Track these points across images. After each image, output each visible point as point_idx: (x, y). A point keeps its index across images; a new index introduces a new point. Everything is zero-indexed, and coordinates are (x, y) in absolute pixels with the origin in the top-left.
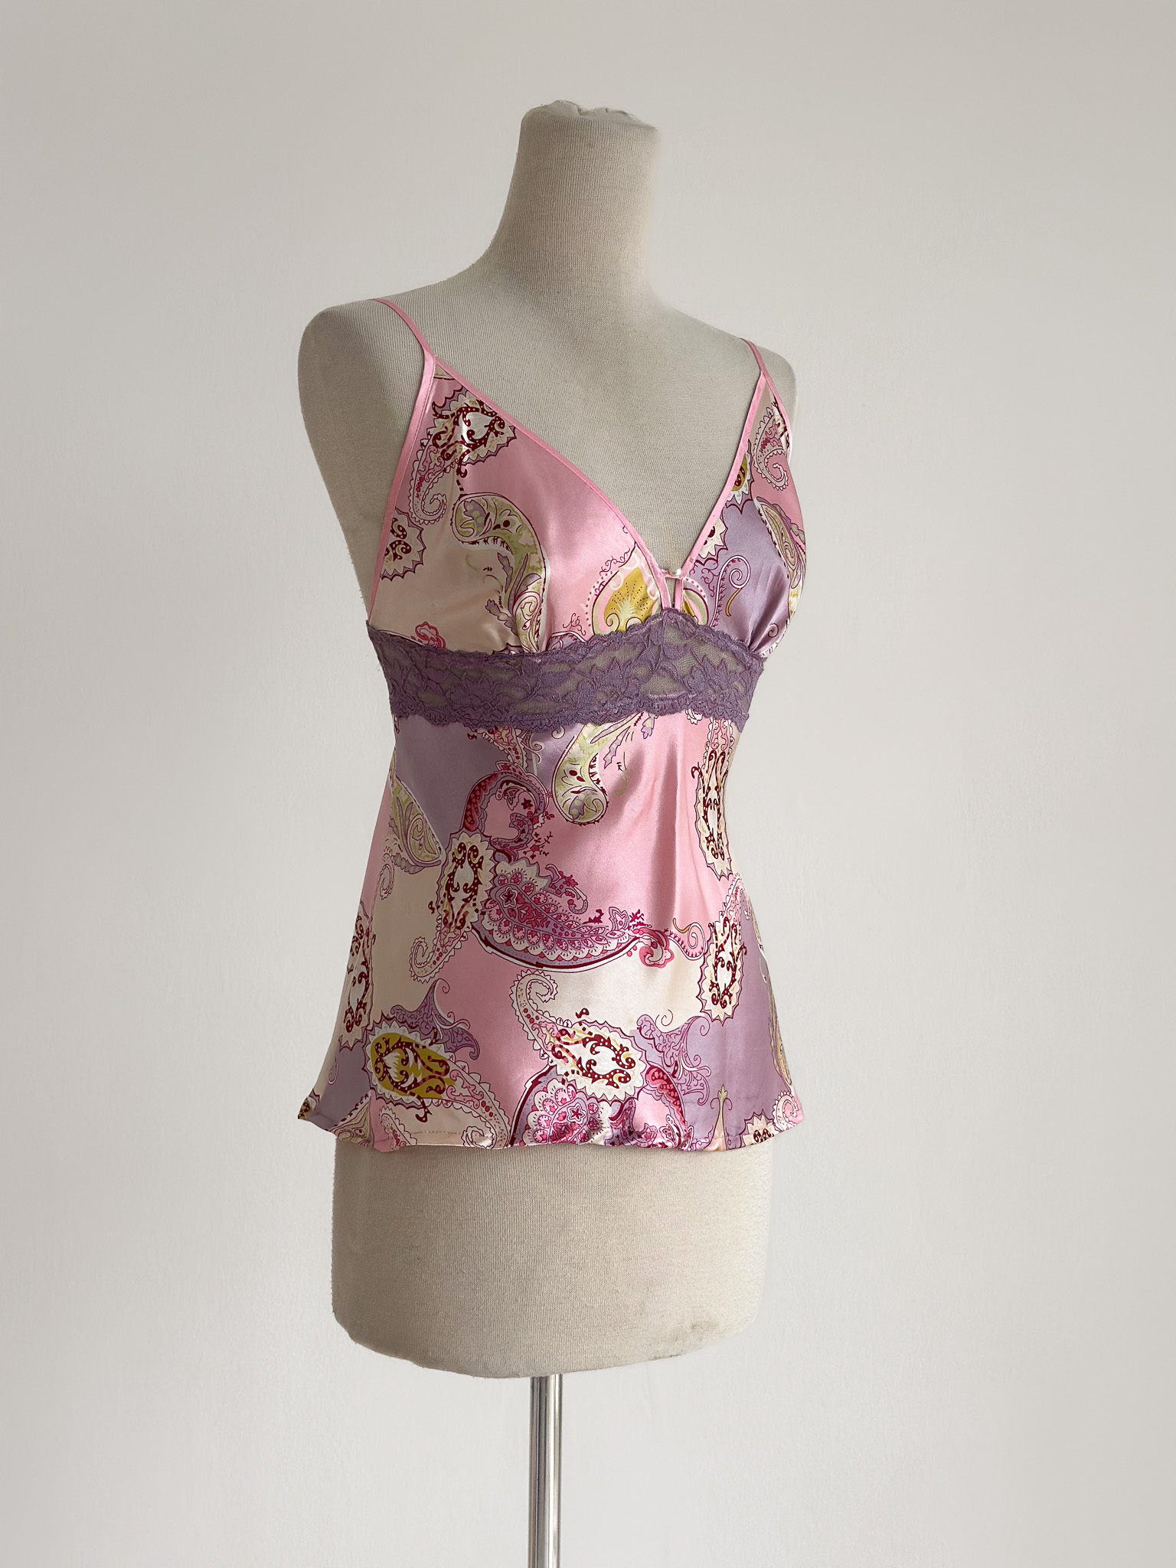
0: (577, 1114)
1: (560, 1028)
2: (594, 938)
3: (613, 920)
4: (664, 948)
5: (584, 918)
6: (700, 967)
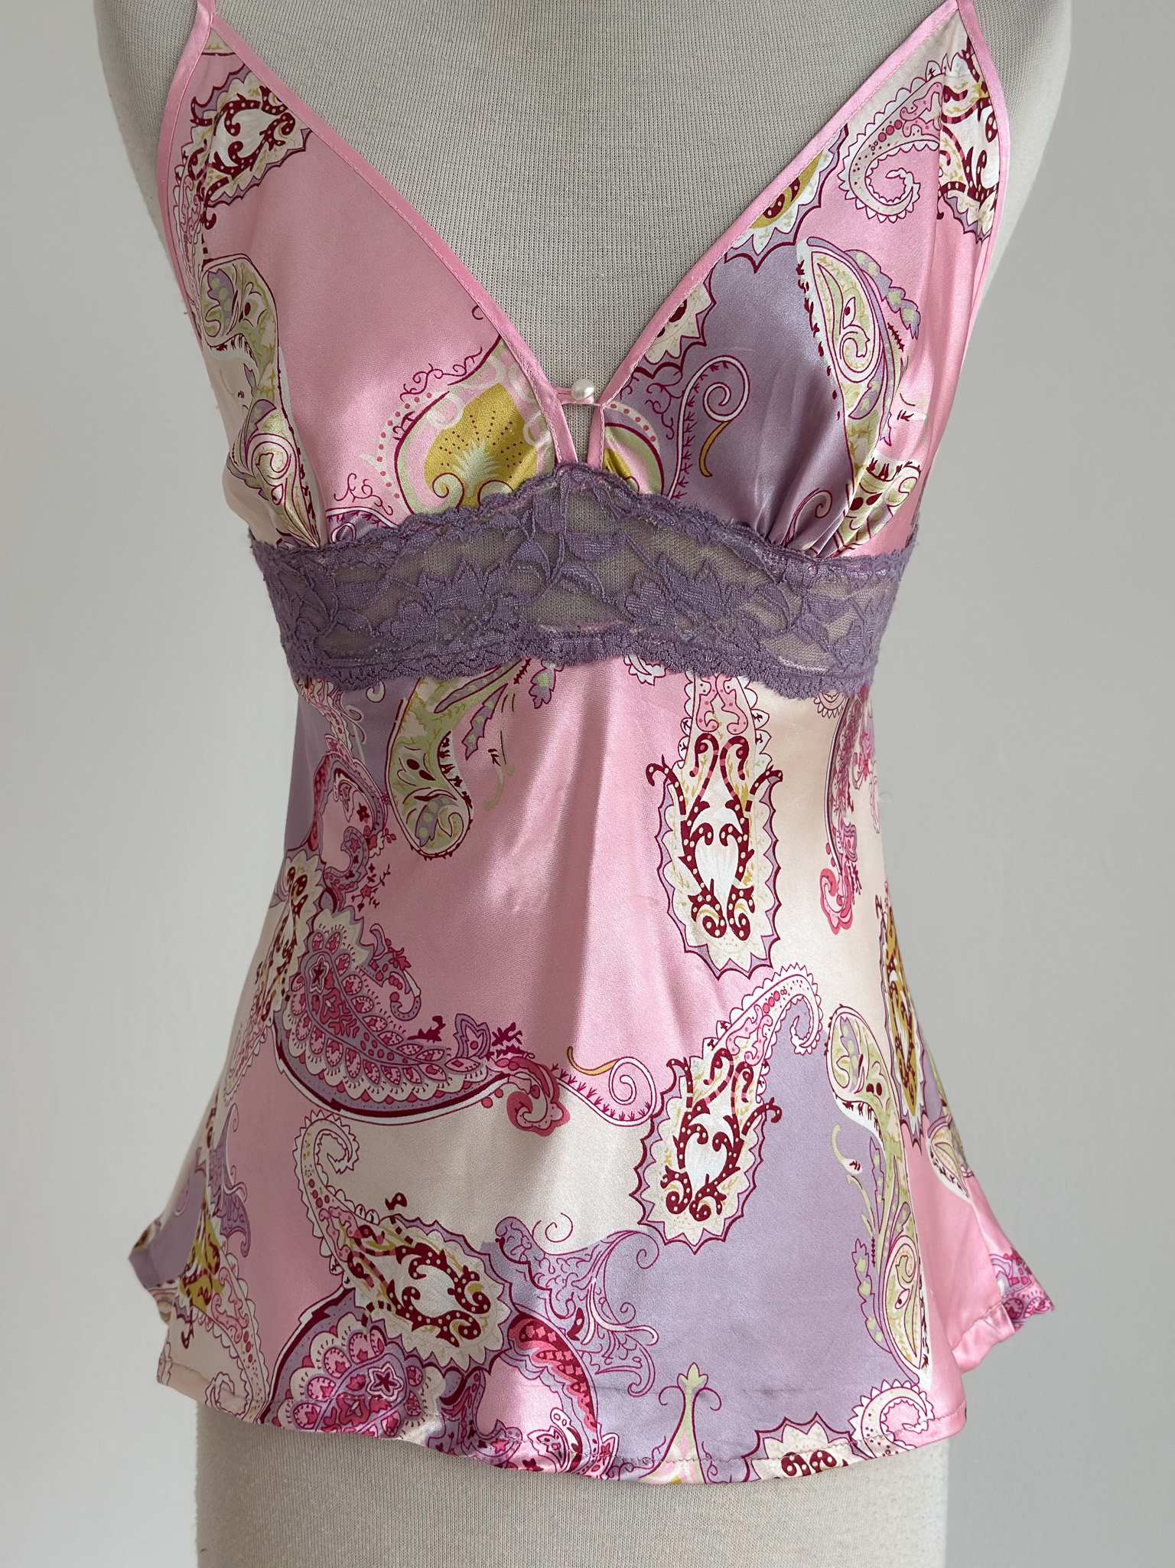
0: (385, 1381)
1: (361, 1223)
2: (423, 1067)
3: (461, 1037)
4: (549, 1100)
5: (412, 1028)
6: (642, 1141)
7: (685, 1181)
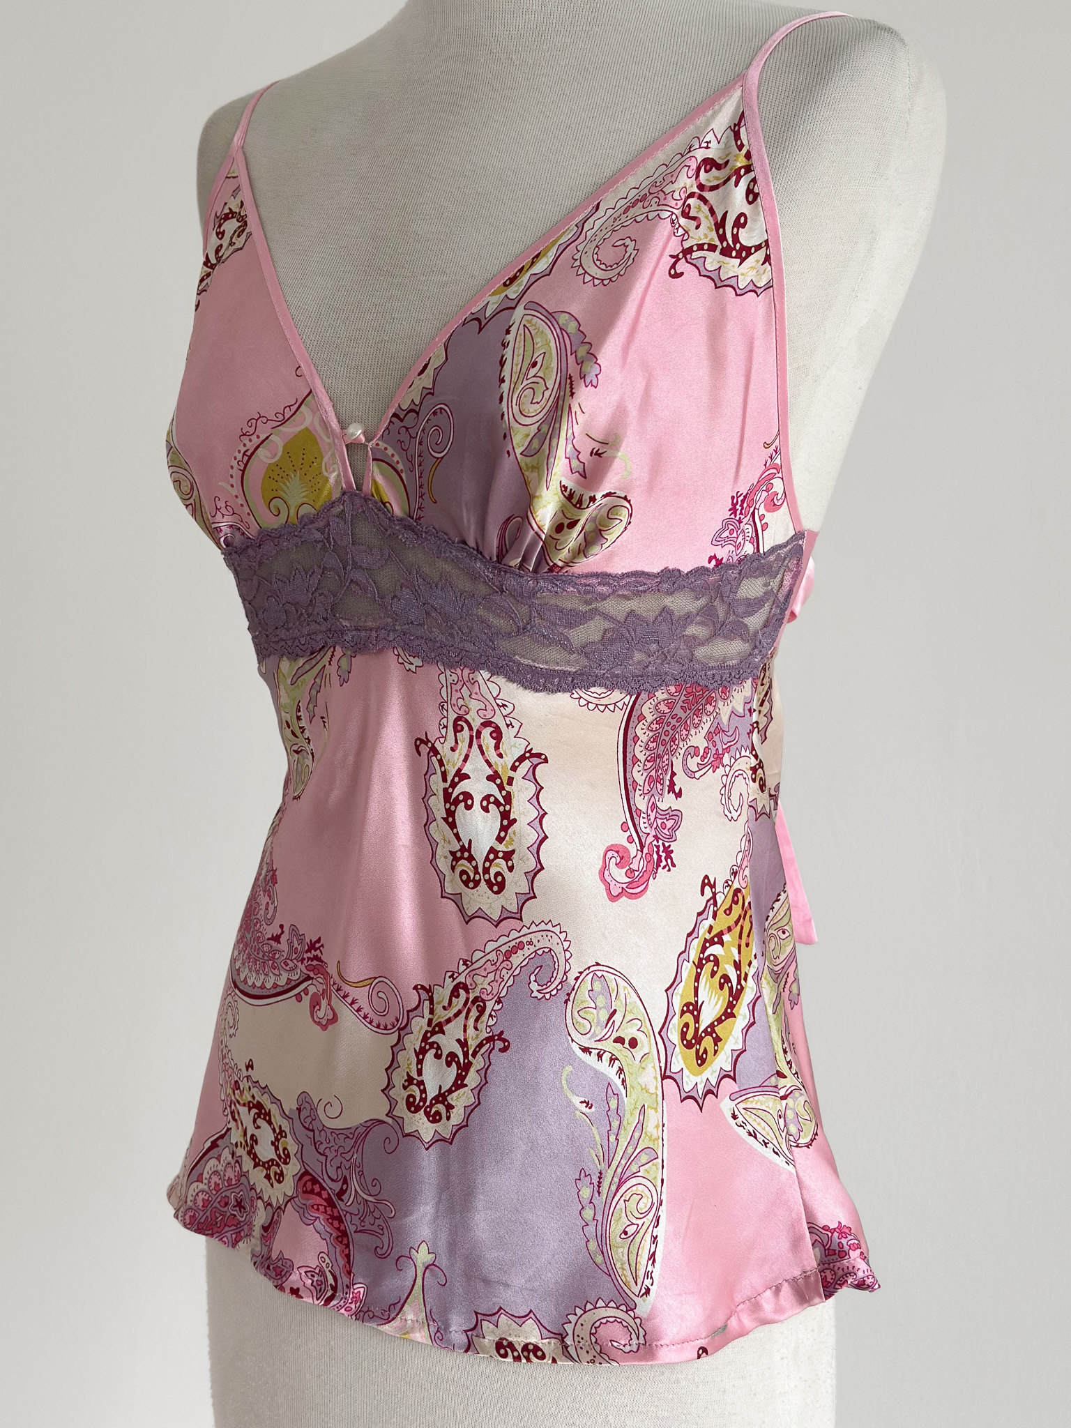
0: (239, 1205)
1: (236, 1079)
2: (271, 962)
3: (290, 943)
4: (328, 1002)
5: (270, 932)
6: (392, 1047)
7: (422, 1087)
